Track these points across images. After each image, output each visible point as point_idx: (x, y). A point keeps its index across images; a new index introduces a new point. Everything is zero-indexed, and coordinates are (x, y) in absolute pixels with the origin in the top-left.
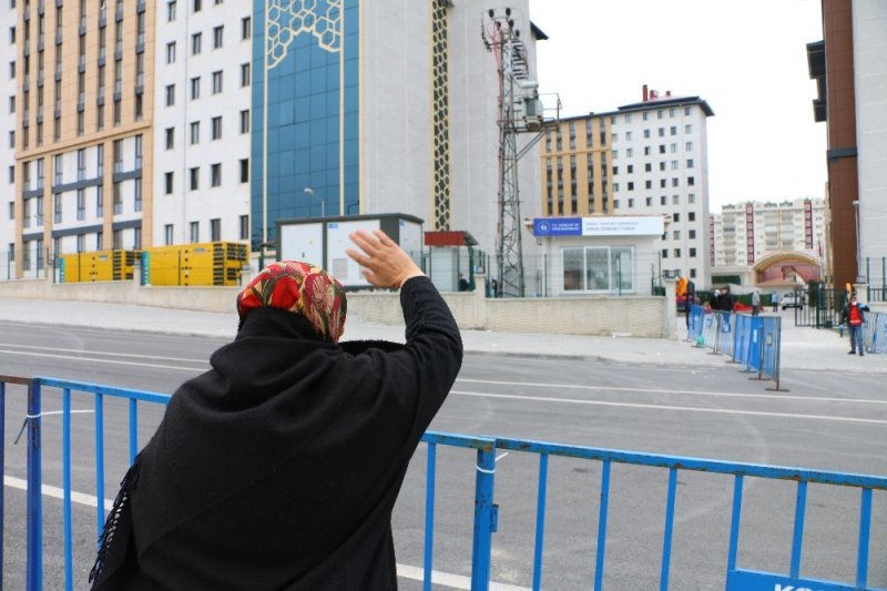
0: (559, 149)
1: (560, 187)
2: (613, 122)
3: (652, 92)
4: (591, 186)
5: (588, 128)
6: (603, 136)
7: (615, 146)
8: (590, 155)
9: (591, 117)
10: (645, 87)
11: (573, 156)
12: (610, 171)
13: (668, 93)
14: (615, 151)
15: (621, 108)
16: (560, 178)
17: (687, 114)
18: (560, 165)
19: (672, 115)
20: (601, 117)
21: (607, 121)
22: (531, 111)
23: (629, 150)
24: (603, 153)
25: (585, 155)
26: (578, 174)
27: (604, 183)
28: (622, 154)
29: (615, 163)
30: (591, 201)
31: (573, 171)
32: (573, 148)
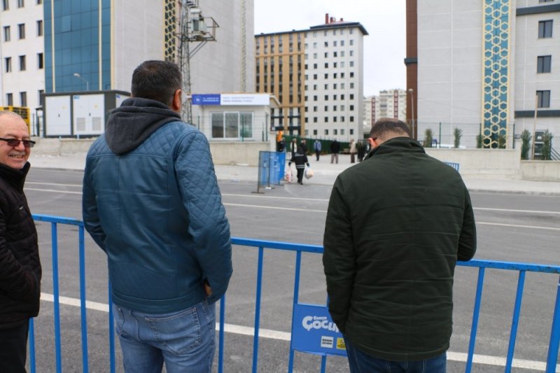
0: (272, 52)
1: (272, 76)
2: (305, 36)
3: (331, 19)
4: (291, 76)
5: (291, 39)
6: (299, 44)
7: (306, 51)
8: (291, 56)
9: (294, 32)
10: (327, 15)
11: (280, 57)
12: (303, 67)
13: (342, 20)
14: (307, 55)
15: (311, 28)
16: (272, 70)
17: (351, 33)
18: (272, 62)
19: (341, 34)
20: (299, 32)
21: (302, 36)
22: (196, 29)
23: (315, 54)
24: (299, 56)
25: (288, 57)
26: (283, 69)
27: (299, 75)
28: (311, 56)
29: (306, 62)
30: (291, 85)
31: (281, 66)
32: (280, 52)
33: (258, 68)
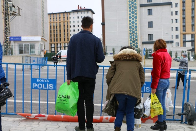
0: (56, 21)
1: (57, 31)
2: (70, 14)
3: (80, 7)
4: (64, 30)
5: (64, 15)
6: (67, 17)
7: (70, 20)
8: (64, 22)
9: (65, 12)
10: (78, 6)
11: (60, 22)
12: (69, 27)
13: (84, 8)
14: (70, 22)
15: (72, 11)
16: (57, 28)
17: (88, 13)
18: (57, 25)
19: (84, 13)
20: (67, 13)
21: (68, 14)
22: (11, 10)
23: (74, 21)
24: (67, 22)
25: (63, 23)
26: (61, 27)
27: (68, 30)
28: (72, 22)
29: (70, 25)
30: (64, 34)
31: (60, 26)
32: (60, 20)
33: (51, 27)
